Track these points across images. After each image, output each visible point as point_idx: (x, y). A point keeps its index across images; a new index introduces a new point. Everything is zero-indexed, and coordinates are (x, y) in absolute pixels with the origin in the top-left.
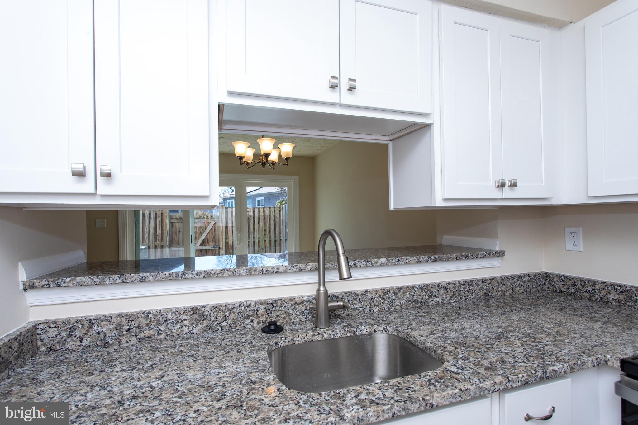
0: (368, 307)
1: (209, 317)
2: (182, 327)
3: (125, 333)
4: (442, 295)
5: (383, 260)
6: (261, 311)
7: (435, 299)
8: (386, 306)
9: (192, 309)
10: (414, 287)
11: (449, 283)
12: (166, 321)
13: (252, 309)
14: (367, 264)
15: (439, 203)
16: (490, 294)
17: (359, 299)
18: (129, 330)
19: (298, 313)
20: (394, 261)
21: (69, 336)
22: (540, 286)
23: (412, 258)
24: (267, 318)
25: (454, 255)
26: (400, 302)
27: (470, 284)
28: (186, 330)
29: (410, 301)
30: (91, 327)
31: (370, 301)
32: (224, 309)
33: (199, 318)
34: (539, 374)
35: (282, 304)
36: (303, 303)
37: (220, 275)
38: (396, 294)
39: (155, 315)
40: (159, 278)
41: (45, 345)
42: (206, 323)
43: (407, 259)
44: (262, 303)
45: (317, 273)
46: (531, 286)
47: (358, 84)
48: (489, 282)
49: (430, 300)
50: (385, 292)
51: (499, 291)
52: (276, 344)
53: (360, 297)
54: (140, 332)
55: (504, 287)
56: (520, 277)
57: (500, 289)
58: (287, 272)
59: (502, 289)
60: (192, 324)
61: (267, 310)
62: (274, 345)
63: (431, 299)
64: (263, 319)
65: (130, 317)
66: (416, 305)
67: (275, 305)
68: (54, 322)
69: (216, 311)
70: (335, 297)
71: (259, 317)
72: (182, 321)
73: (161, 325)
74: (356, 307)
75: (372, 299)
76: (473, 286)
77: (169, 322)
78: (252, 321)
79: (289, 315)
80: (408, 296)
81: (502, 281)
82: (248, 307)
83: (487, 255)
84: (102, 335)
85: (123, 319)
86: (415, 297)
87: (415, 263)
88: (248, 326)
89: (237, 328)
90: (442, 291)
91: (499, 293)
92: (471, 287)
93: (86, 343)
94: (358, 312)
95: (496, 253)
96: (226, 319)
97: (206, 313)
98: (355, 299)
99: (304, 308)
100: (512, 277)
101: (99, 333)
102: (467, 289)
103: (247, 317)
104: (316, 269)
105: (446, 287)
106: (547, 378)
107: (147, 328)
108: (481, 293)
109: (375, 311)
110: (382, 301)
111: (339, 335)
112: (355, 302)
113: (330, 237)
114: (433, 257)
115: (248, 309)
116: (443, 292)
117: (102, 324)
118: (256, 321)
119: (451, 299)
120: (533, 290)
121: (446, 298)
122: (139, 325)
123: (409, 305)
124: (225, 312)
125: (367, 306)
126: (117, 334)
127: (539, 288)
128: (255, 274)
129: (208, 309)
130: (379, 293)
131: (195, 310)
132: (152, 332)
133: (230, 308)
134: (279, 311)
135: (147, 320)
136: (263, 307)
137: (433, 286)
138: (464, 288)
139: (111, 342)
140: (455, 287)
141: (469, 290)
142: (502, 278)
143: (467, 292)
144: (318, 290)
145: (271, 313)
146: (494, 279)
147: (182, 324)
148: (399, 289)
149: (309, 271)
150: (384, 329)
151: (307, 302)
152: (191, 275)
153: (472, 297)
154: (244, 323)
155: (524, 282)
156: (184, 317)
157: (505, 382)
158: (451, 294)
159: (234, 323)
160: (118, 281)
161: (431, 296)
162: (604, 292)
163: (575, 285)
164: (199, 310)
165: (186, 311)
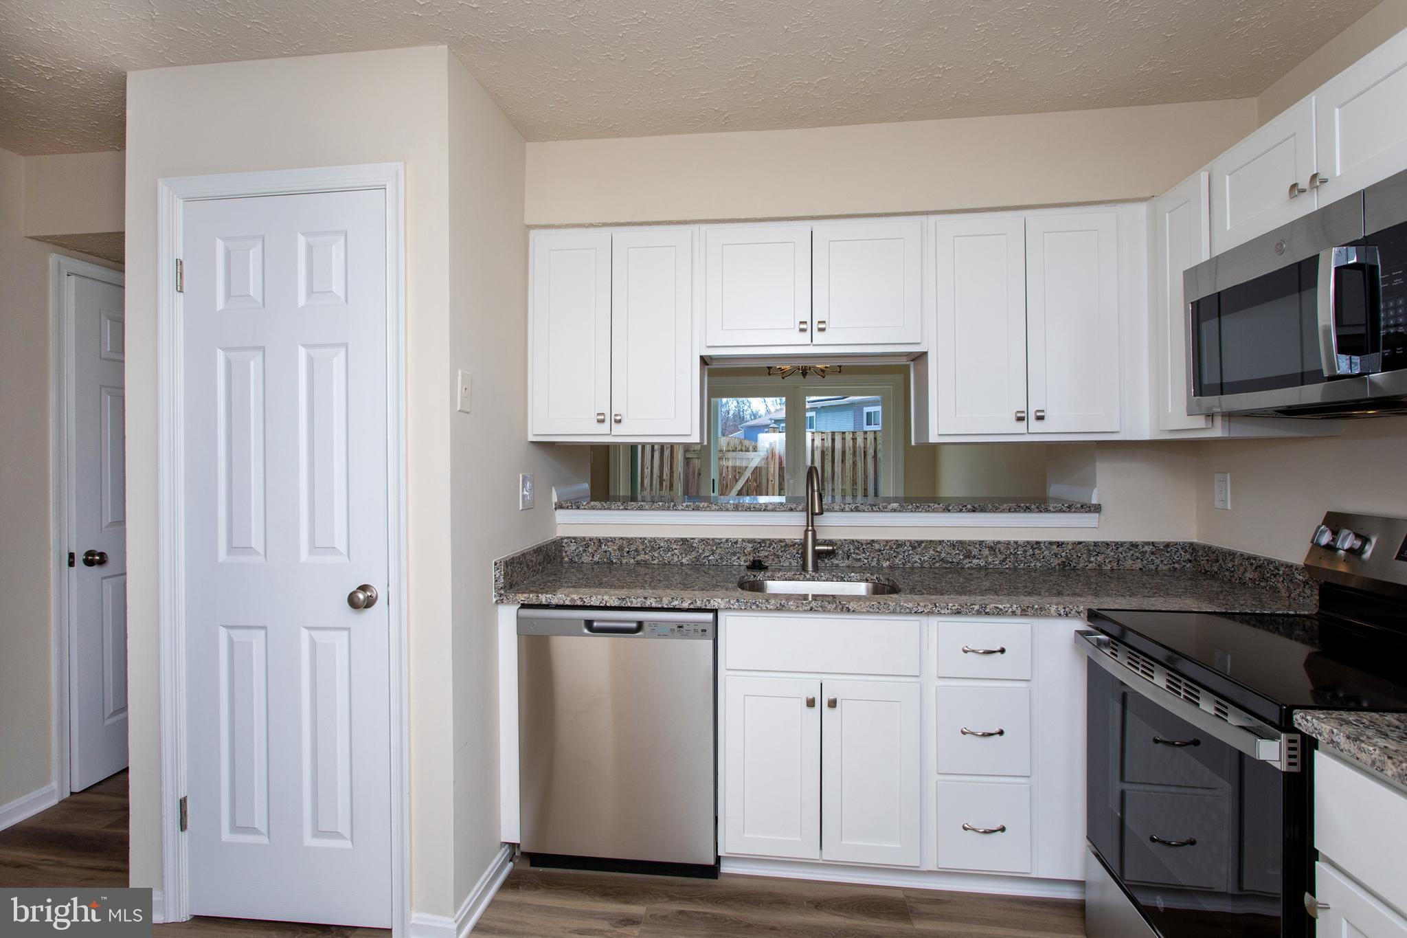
0: (875, 559)
1: (697, 549)
2: (673, 555)
3: (625, 554)
4: (987, 556)
5: (895, 505)
6: (748, 549)
7: (975, 561)
8: (900, 561)
9: (682, 539)
10: (941, 542)
11: (999, 542)
12: (659, 548)
13: (738, 546)
14: (872, 509)
15: (934, 438)
16: (1073, 564)
17: (863, 549)
18: (628, 552)
19: (788, 556)
20: (909, 507)
21: (584, 551)
22: (1178, 562)
23: (936, 506)
24: (754, 557)
25: (1006, 505)
26: (920, 559)
27: (1035, 546)
28: (676, 559)
29: (935, 559)
30: (600, 546)
31: (878, 553)
32: (712, 542)
33: (688, 549)
35: (771, 544)
36: (794, 545)
37: (708, 509)
38: (914, 548)
39: (650, 542)
41: (568, 556)
42: (694, 554)
43: (929, 506)
44: (750, 541)
45: (804, 514)
46: (1158, 561)
48: (1070, 547)
50: (900, 544)
51: (1091, 562)
52: (755, 576)
53: (864, 547)
54: (638, 555)
55: (1101, 557)
56: (1134, 545)
57: (1092, 559)
58: (776, 511)
59: (1096, 559)
60: (681, 554)
61: (755, 550)
62: (752, 577)
63: (967, 561)
65: (630, 541)
66: (945, 565)
68: (574, 538)
69: (704, 544)
70: (825, 543)
71: (746, 555)
72: (673, 550)
73: (655, 551)
74: (859, 557)
75: (880, 550)
76: (1040, 550)
77: (661, 549)
78: (739, 558)
79: (778, 557)
80: (932, 552)
81: (1096, 548)
82: (735, 543)
83: (1064, 509)
84: (608, 554)
85: (625, 542)
86: (943, 555)
87: (942, 512)
88: (735, 563)
89: (724, 563)
90: (986, 552)
91: (1090, 565)
92: (1037, 552)
93: (596, 559)
94: (862, 564)
95: (1082, 506)
96: (713, 552)
97: (695, 545)
98: (858, 549)
99: (795, 551)
100: (1116, 543)
101: (606, 552)
102: (1030, 552)
103: (734, 554)
104: (806, 510)
105: (993, 547)
107: (644, 552)
108: (1055, 562)
109: (884, 565)
110: (894, 555)
112: (857, 551)
114: (969, 506)
116: (988, 552)
117: (608, 544)
118: (743, 559)
119: (1001, 564)
120: (1164, 567)
121: (993, 561)
122: (637, 549)
123: (935, 563)
124: (712, 546)
125: (873, 558)
126: (619, 554)
127: (1176, 565)
128: (743, 511)
129: (696, 541)
130: (890, 544)
131: (684, 541)
132: (647, 557)
133: (717, 543)
134: (767, 551)
135: (643, 545)
136: (750, 545)
137: (972, 543)
138: (1025, 551)
139: (614, 561)
140: (1008, 548)
141: (1033, 555)
142: (1096, 544)
143: (1029, 557)
144: (807, 531)
145: (758, 553)
146: (1080, 543)
147: (673, 552)
148: (920, 543)
149: (800, 511)
150: (877, 578)
153: (1039, 564)
154: (730, 559)
155: (1144, 553)
156: (675, 547)
157: (930, 606)
158: (1001, 557)
159: (721, 559)
160: (621, 508)
161: (968, 555)
162: (1242, 569)
163: (1217, 561)
164: (688, 541)
165: (676, 541)
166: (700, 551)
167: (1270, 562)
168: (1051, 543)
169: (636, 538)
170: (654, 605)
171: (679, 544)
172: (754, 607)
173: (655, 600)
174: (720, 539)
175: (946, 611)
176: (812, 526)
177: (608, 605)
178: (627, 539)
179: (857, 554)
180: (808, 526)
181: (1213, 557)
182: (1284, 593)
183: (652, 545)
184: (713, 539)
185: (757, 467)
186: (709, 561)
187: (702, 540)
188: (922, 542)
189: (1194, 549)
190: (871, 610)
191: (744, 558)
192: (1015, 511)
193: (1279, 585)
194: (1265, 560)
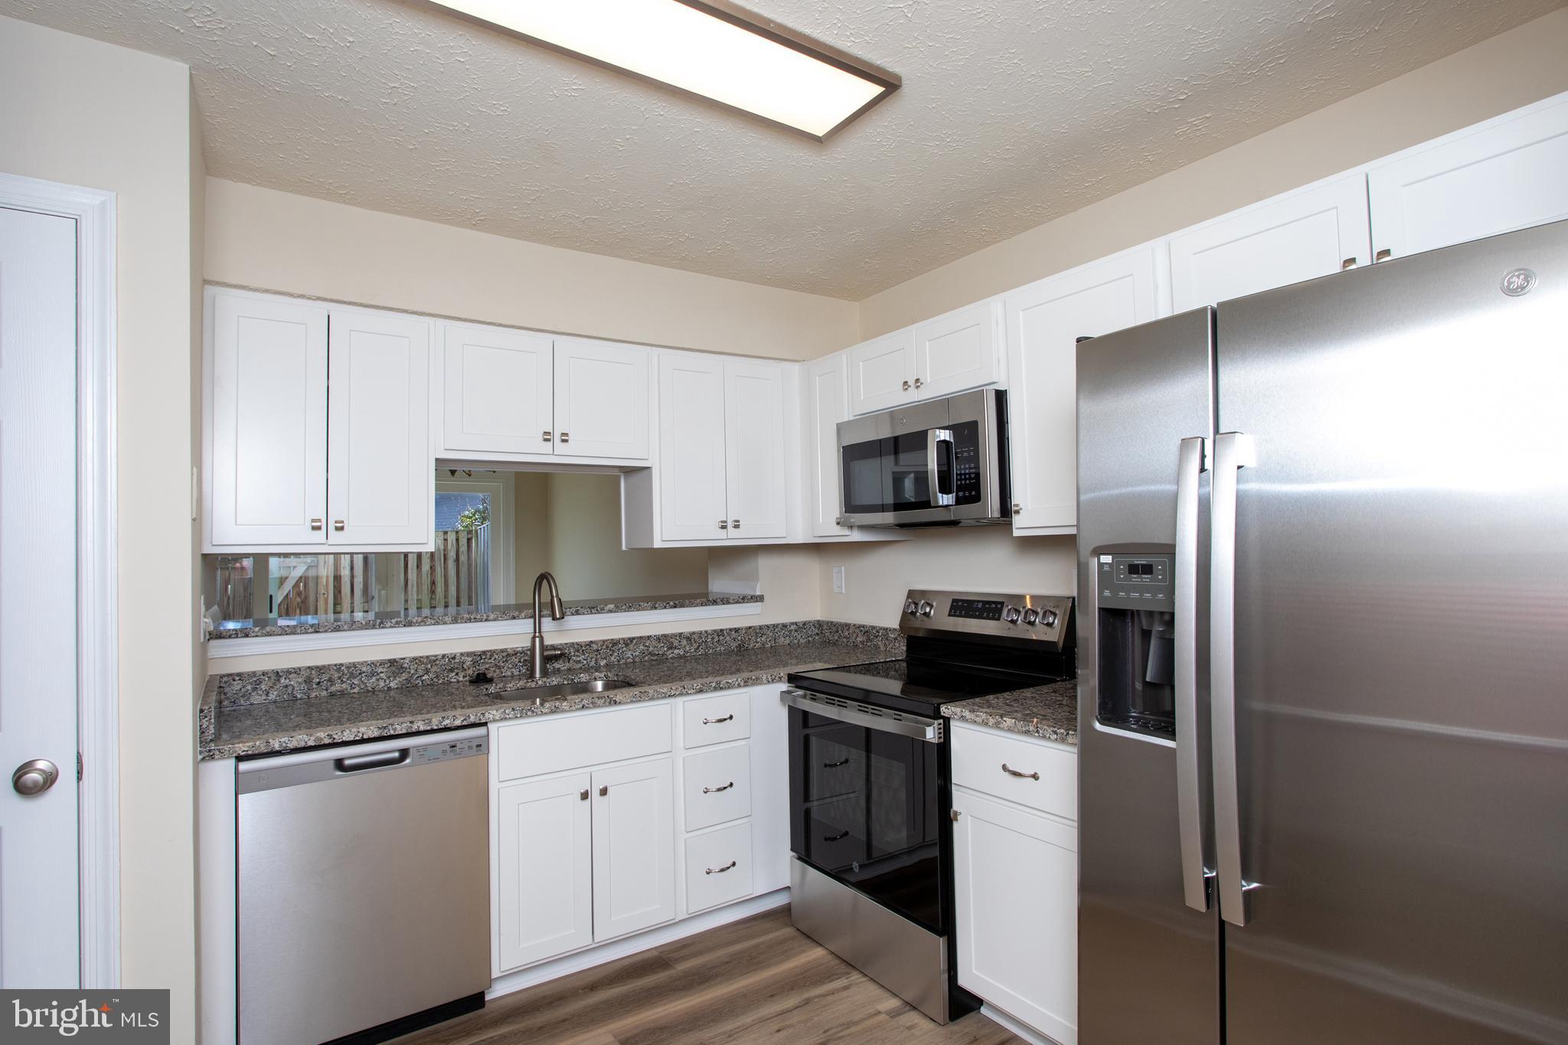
0: (593, 659)
1: (408, 670)
2: (378, 680)
3: (314, 686)
4: (685, 646)
5: (611, 606)
6: (468, 663)
7: (676, 651)
8: (615, 658)
9: (389, 661)
10: (649, 637)
11: (694, 633)
12: (360, 674)
13: (457, 660)
14: (591, 611)
15: (658, 544)
16: (746, 645)
18: (319, 683)
19: (510, 666)
20: (623, 607)
21: (255, 689)
22: (811, 636)
23: (646, 604)
24: (474, 671)
25: (699, 600)
26: (632, 655)
27: (720, 633)
28: (382, 684)
29: (644, 653)
30: (279, 680)
32: (425, 661)
33: (397, 671)
34: (714, 685)
35: (491, 656)
36: (516, 654)
37: (422, 624)
38: (627, 645)
39: (348, 668)
40: (354, 626)
41: (228, 698)
42: (405, 676)
43: (640, 605)
44: (468, 654)
45: (532, 620)
46: (799, 637)
47: (571, 438)
48: (744, 632)
49: (669, 652)
50: (615, 643)
51: (758, 642)
52: (487, 689)
53: (584, 648)
54: (331, 685)
55: (764, 637)
56: (784, 626)
57: (758, 640)
58: (498, 620)
59: (761, 640)
60: (389, 677)
61: (474, 663)
64: (470, 672)
65: (321, 670)
66: (652, 658)
67: (484, 657)
68: (239, 674)
69: (416, 663)
70: (553, 647)
71: (465, 670)
72: (378, 674)
73: (355, 678)
74: (579, 659)
76: (723, 636)
77: (363, 675)
78: (457, 674)
79: (499, 667)
80: (642, 647)
81: (760, 630)
82: (452, 658)
83: (740, 600)
84: (290, 688)
85: (313, 672)
86: (651, 649)
87: (650, 610)
88: (452, 680)
89: (440, 682)
90: (684, 642)
91: (757, 645)
92: (721, 638)
93: (272, 696)
95: (751, 597)
96: (427, 671)
97: (406, 665)
98: (578, 651)
99: (517, 660)
100: (774, 625)
101: (286, 686)
102: (716, 639)
103: (452, 670)
104: (531, 617)
105: (689, 638)
106: (721, 689)
107: (339, 681)
108: (734, 645)
110: (610, 653)
111: (555, 683)
112: (577, 654)
113: (545, 580)
114: (671, 603)
115: (453, 661)
116: (686, 643)
117: (291, 676)
118: (461, 675)
119: (696, 651)
120: (802, 641)
121: (690, 649)
122: (330, 678)
123: (644, 657)
124: (427, 664)
125: (591, 658)
126: (306, 687)
127: (810, 639)
129: (407, 661)
130: (606, 643)
131: (392, 662)
132: (344, 686)
133: (432, 660)
134: (487, 663)
135: (339, 672)
136: (470, 659)
137: (674, 636)
138: (713, 639)
139: (299, 696)
140: (700, 637)
141: (719, 640)
142: (761, 627)
143: (716, 643)
144: (534, 637)
145: (479, 665)
146: (750, 628)
147: (378, 677)
148: (632, 639)
151: (521, 653)
152: (390, 624)
153: (722, 648)
154: (447, 676)
155: (791, 631)
156: (380, 670)
157: (680, 689)
158: (695, 645)
159: (437, 677)
160: (309, 631)
161: (671, 647)
162: (855, 635)
163: (838, 632)
164: (397, 662)
165: (382, 663)
166: (412, 672)
167: (873, 628)
168: (731, 630)
169: (329, 665)
170: (422, 728)
171: (386, 666)
172: (529, 713)
173: (423, 723)
174: (435, 656)
175: (692, 691)
176: (540, 632)
177: (365, 737)
178: (317, 667)
179: (577, 656)
180: (535, 632)
181: (834, 629)
182: (882, 648)
183: (352, 670)
184: (427, 657)
185: (301, 577)
186: (422, 681)
187: (415, 659)
188: (634, 638)
189: (820, 625)
190: (634, 700)
191: (463, 674)
192: (706, 605)
193: (880, 643)
194: (871, 626)
